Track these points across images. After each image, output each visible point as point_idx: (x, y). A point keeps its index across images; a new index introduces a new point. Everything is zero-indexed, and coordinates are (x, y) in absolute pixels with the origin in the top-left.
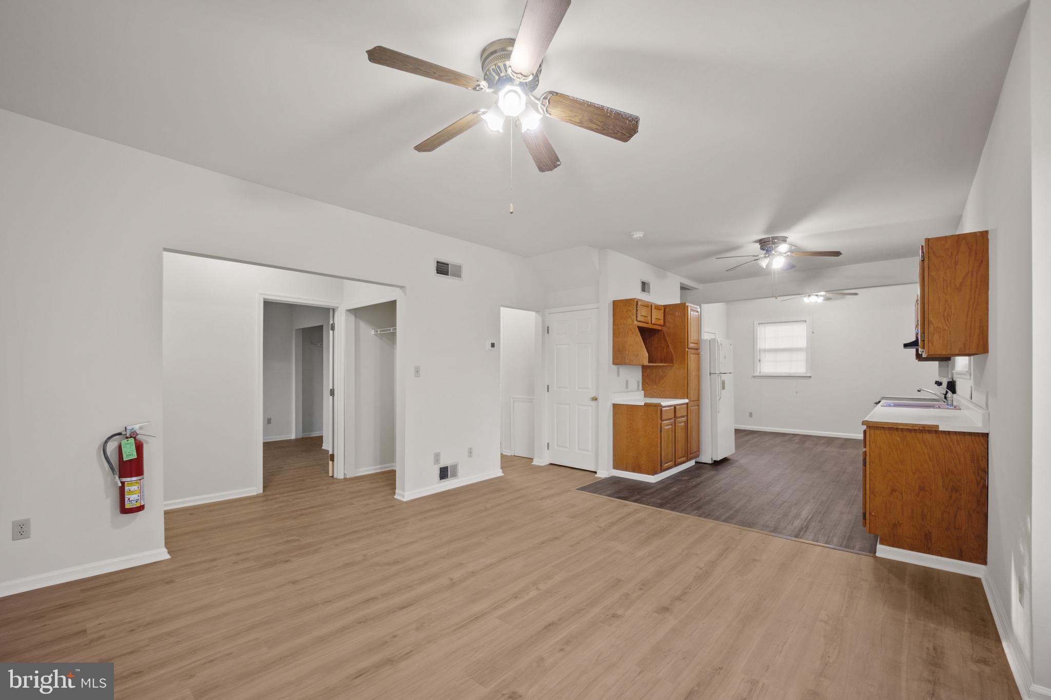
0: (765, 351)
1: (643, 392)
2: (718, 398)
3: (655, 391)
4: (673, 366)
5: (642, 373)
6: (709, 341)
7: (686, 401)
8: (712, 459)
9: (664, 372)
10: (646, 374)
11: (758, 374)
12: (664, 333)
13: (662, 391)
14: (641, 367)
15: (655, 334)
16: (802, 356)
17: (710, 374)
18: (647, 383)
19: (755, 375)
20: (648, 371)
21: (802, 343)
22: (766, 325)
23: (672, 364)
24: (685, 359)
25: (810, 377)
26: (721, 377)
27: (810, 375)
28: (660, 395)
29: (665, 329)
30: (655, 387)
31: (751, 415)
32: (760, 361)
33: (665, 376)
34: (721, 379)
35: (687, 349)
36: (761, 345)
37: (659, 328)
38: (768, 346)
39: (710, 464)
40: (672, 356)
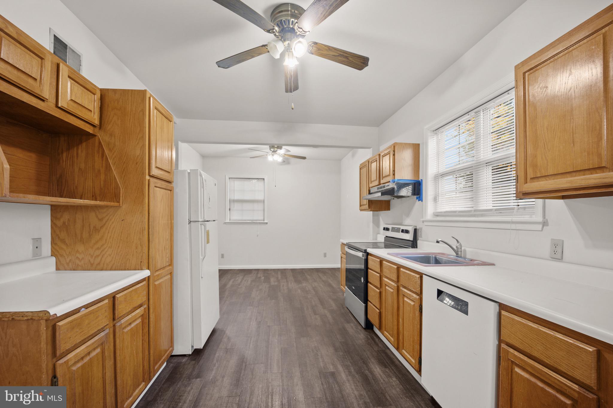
0: (234, 201)
1: (54, 259)
2: (201, 257)
3: (80, 256)
4: (119, 207)
5: (52, 221)
6: (189, 173)
7: (146, 273)
8: (193, 347)
9: (100, 220)
10: (59, 223)
11: (228, 221)
12: (100, 143)
13: (98, 256)
14: (50, 206)
15: (81, 142)
16: (261, 207)
17: (190, 222)
18: (63, 241)
20: (66, 217)
21: (261, 196)
22: (235, 179)
23: (116, 204)
24: (143, 194)
25: (267, 223)
26: (205, 226)
28: (92, 265)
29: (101, 136)
30: (81, 248)
31: (223, 256)
32: (230, 209)
33: (102, 227)
34: (205, 229)
35: (147, 177)
36: (230, 196)
37: (89, 129)
38: (236, 198)
39: (189, 355)
40: (117, 187)
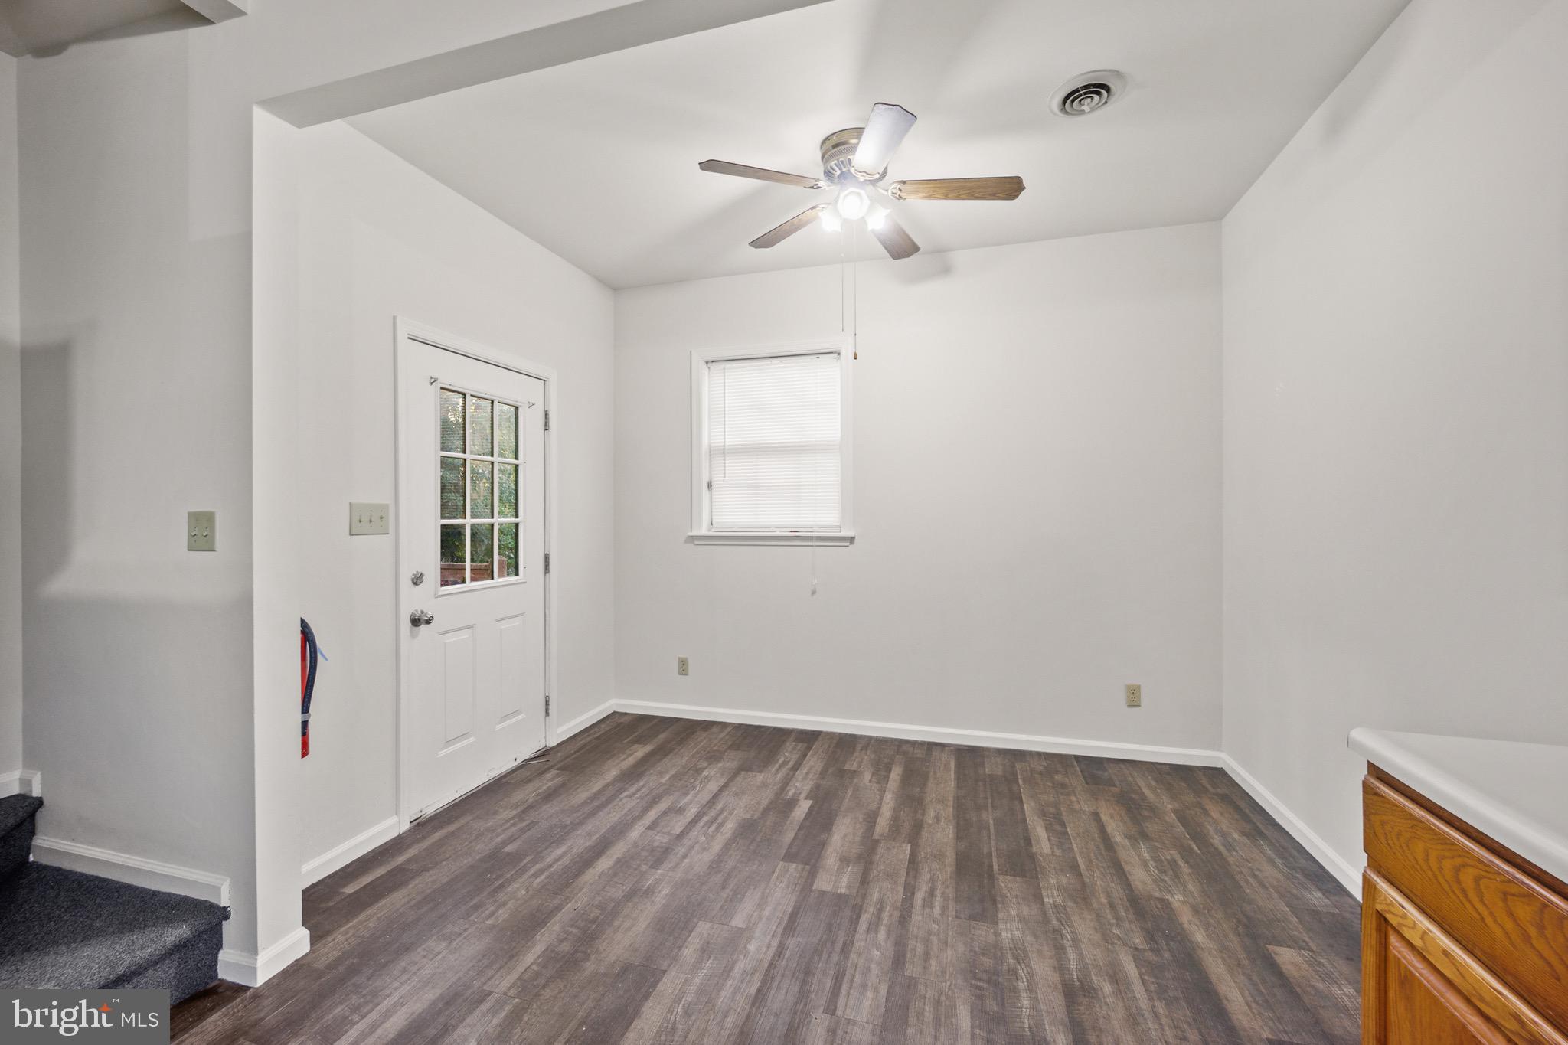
0: (724, 452)
11: (703, 530)
16: (828, 471)
19: (695, 533)
21: (828, 427)
22: (728, 365)
25: (852, 539)
27: (851, 534)
31: (683, 667)
32: (710, 485)
36: (711, 433)
38: (731, 440)
